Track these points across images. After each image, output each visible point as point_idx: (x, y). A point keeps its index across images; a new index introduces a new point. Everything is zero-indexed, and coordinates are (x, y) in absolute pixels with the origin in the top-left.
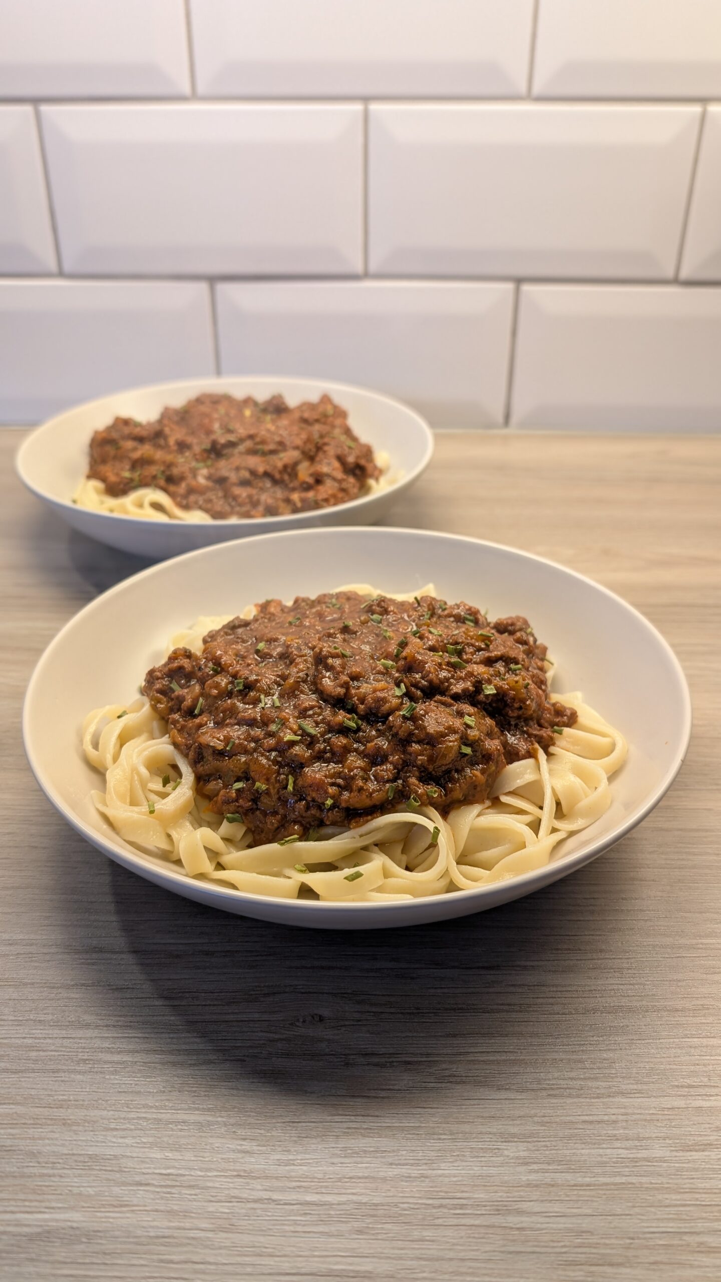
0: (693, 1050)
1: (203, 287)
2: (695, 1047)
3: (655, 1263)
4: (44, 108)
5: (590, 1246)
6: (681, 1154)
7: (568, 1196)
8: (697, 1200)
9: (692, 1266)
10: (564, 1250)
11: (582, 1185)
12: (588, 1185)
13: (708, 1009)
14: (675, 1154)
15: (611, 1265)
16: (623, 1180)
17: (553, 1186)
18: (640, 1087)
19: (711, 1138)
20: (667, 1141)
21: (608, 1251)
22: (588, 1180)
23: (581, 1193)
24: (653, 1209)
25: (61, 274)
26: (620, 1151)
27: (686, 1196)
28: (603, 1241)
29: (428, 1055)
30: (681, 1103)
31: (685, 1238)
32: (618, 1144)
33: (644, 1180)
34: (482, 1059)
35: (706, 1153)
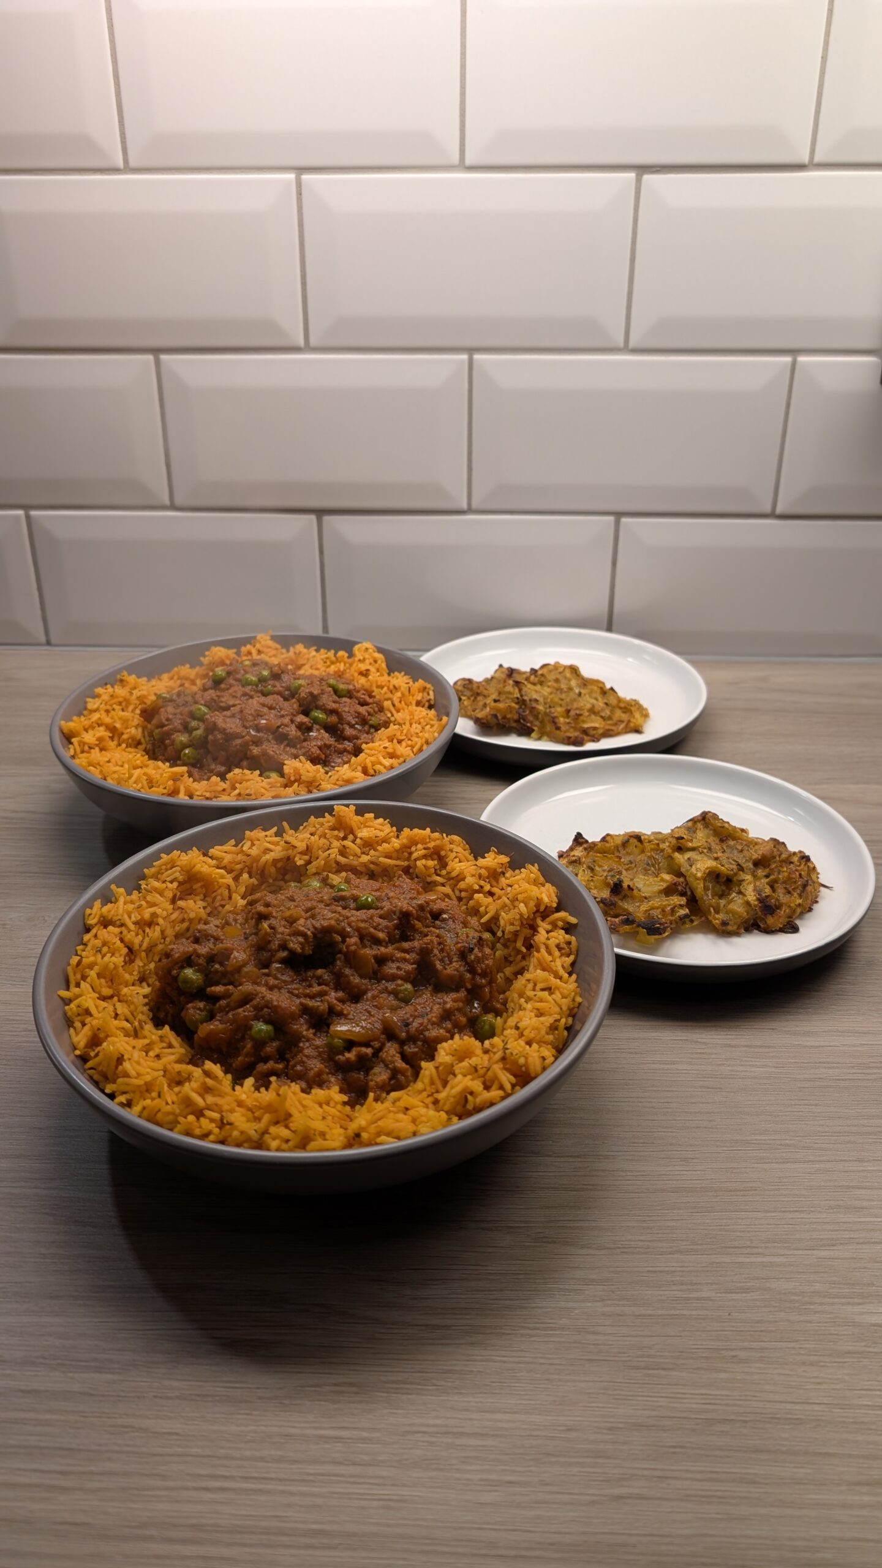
0: (740, 1221)
1: (313, 518)
2: (742, 1219)
3: (698, 1369)
4: (164, 357)
5: (649, 1356)
6: (724, 1295)
7: (634, 1323)
8: (733, 1327)
9: (725, 1371)
10: (628, 1359)
11: (644, 1316)
12: (650, 1315)
13: (756, 1190)
14: (719, 1295)
15: (664, 1369)
16: (677, 1312)
17: (621, 1315)
18: (695, 1247)
19: (749, 1284)
20: (714, 1286)
21: (662, 1360)
22: (649, 1312)
23: (644, 1321)
24: (698, 1333)
25: (173, 507)
26: (676, 1292)
27: (725, 1324)
28: (658, 1354)
29: (526, 1222)
30: (727, 1259)
31: (722, 1352)
32: (674, 1288)
33: (694, 1313)
34: (568, 1225)
35: (744, 1295)
